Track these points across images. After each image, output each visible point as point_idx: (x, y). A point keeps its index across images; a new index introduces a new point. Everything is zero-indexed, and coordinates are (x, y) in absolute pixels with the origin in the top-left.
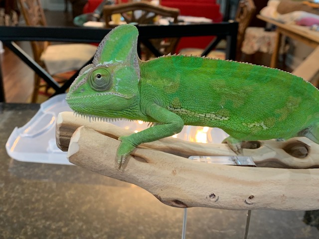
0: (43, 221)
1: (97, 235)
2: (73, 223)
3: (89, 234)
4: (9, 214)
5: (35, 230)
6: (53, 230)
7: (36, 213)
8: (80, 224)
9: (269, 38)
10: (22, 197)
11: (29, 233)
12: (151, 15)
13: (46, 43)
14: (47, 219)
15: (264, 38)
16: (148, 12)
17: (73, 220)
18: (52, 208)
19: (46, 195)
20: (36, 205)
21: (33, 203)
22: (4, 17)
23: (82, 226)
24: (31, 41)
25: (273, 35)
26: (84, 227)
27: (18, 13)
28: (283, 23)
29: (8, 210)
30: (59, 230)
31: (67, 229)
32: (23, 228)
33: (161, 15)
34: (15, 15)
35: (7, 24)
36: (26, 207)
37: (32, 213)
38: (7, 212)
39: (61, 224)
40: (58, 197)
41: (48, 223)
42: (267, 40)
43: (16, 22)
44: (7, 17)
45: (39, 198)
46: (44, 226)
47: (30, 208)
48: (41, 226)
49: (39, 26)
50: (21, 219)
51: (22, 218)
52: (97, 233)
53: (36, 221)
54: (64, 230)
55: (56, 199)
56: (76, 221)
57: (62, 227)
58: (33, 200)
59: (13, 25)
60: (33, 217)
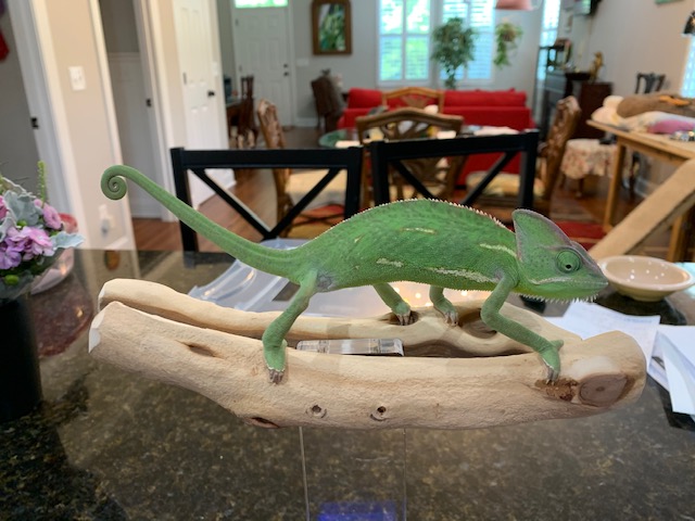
1: (270, 449)
6: (211, 437)
7: (193, 411)
9: (607, 154)
11: (177, 440)
12: (422, 126)
13: (287, 171)
15: (598, 154)
16: (417, 123)
22: (237, 138)
24: (273, 168)
25: (613, 149)
27: (256, 133)
28: (627, 131)
29: (158, 404)
32: (171, 430)
33: (437, 126)
34: (251, 136)
35: (241, 147)
36: (183, 400)
37: (188, 409)
38: (156, 406)
41: (207, 425)
42: (604, 157)
43: (252, 144)
44: (241, 139)
47: (188, 401)
48: (196, 430)
49: (278, 148)
50: (171, 418)
57: (224, 433)
59: (249, 149)
60: (189, 415)
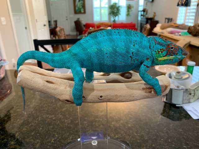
0: (46, 115)
2: (58, 116)
3: (63, 120)
4: (33, 112)
5: (42, 119)
8: (61, 116)
10: (40, 105)
14: (48, 114)
17: (58, 115)
18: (51, 110)
19: (50, 104)
20: (45, 108)
21: (44, 108)
23: (61, 117)
26: (62, 117)
30: (51, 118)
31: (55, 118)
39: (53, 116)
40: (54, 105)
43: (57, 39)
44: (54, 38)
45: (47, 105)
46: (46, 117)
51: (38, 114)
52: (67, 120)
53: (43, 115)
54: (54, 119)
55: (53, 106)
56: (59, 115)
58: (44, 106)
